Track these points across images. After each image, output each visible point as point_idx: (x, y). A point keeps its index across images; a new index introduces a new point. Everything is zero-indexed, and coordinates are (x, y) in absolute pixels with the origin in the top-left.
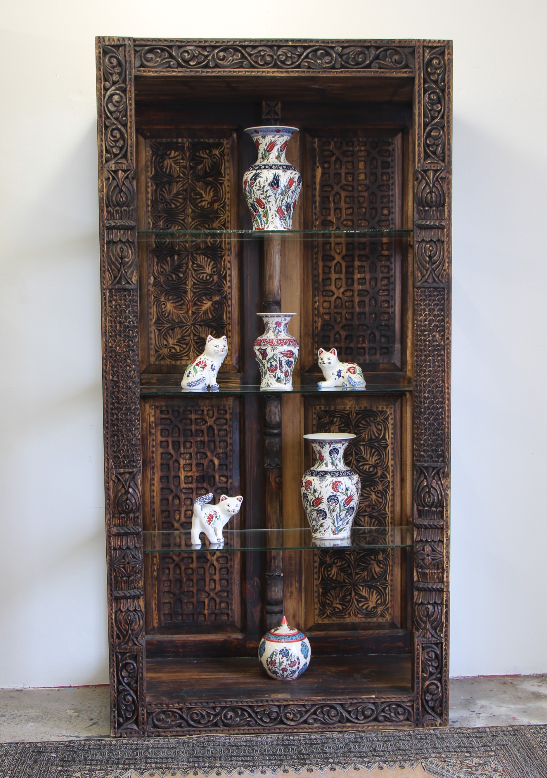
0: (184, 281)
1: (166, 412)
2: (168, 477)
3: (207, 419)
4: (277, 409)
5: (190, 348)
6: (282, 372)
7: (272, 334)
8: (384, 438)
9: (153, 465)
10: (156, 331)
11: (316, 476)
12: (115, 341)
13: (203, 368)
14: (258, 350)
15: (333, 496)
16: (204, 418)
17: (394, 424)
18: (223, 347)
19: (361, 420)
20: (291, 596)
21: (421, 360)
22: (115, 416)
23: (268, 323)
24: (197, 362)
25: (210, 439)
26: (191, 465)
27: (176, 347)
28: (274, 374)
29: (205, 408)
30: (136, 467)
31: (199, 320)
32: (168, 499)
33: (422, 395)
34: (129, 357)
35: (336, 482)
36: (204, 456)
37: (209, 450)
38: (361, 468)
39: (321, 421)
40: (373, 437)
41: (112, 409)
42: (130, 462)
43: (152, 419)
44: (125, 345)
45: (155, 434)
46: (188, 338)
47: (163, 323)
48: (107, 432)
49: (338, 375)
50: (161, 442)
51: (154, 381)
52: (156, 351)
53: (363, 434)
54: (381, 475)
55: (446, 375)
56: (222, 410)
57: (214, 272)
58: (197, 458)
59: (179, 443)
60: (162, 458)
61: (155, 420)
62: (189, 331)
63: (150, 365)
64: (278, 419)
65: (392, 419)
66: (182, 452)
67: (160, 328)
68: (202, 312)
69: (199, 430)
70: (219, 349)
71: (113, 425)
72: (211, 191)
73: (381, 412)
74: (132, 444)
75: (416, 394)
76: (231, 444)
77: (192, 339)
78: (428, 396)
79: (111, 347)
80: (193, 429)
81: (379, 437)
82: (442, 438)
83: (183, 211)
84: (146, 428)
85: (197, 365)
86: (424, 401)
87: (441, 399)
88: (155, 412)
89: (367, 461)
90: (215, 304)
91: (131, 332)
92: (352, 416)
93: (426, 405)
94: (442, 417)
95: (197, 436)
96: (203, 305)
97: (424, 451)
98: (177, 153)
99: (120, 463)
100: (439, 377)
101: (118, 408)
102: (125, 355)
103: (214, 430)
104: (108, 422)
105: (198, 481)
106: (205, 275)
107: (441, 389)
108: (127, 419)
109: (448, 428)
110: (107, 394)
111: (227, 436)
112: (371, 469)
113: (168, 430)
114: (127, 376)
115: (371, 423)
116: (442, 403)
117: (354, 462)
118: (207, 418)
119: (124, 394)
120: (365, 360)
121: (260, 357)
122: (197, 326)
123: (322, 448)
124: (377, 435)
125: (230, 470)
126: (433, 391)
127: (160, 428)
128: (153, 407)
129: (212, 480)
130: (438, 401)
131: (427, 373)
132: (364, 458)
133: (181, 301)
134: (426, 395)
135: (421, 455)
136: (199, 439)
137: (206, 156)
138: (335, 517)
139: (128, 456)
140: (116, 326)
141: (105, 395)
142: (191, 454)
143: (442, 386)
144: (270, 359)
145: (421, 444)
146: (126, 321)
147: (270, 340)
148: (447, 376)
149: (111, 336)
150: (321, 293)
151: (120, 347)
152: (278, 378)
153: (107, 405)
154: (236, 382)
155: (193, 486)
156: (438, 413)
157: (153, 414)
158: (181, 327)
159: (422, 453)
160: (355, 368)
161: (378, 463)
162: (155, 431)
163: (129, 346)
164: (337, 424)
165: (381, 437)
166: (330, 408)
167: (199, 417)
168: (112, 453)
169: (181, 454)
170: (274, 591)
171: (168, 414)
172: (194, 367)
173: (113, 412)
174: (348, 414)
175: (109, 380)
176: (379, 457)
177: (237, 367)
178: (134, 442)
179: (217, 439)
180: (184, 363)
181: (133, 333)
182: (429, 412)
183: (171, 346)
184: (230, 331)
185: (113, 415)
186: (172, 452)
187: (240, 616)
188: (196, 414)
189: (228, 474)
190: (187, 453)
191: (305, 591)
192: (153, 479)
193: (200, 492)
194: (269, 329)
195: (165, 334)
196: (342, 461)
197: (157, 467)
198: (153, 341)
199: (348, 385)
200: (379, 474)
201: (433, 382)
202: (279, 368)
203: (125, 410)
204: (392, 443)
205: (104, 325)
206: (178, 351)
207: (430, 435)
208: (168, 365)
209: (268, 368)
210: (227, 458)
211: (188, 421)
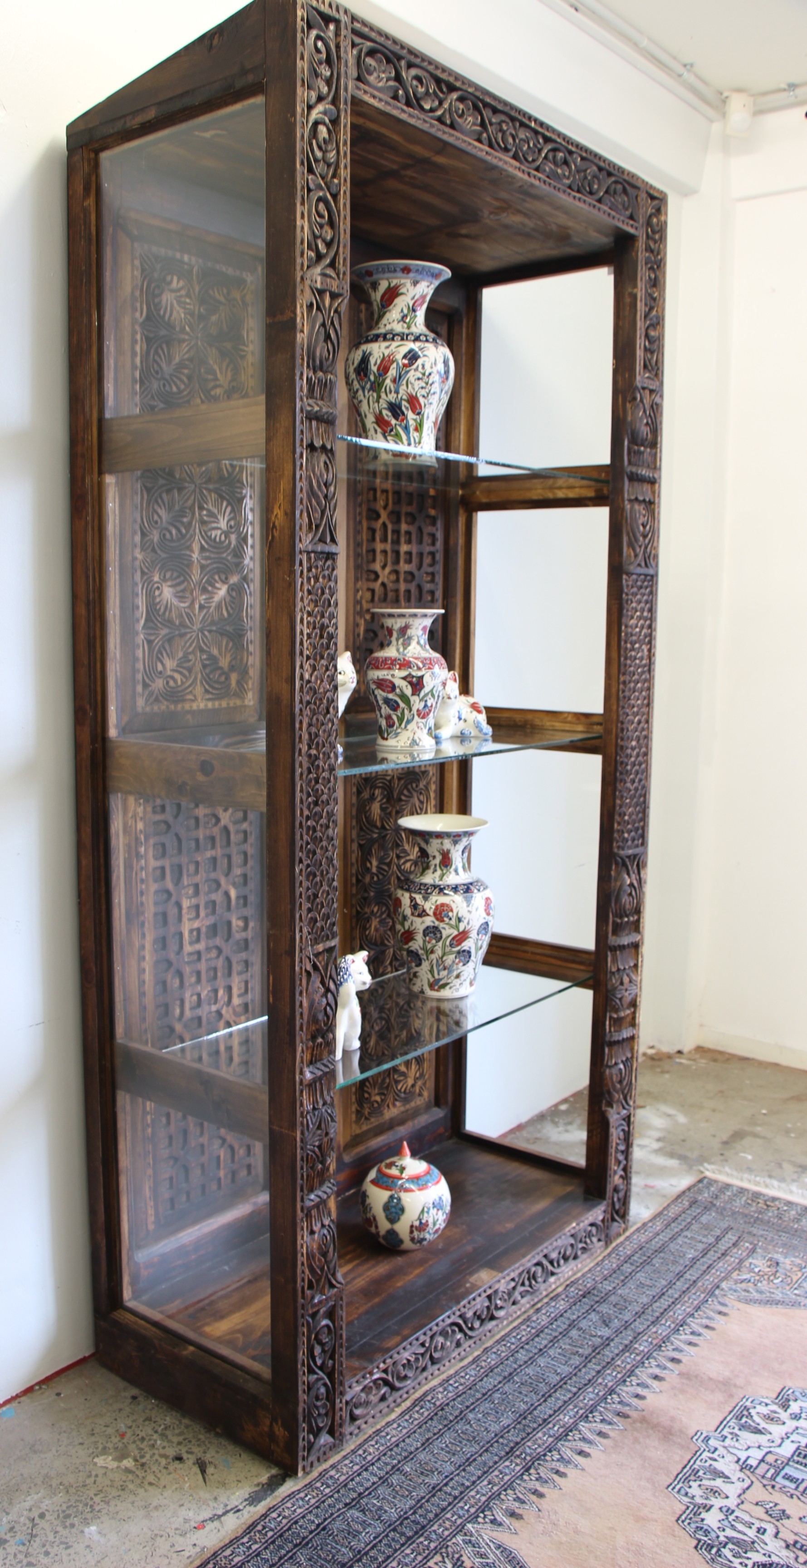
0: (189, 543)
1: (160, 809)
2: (164, 938)
3: (221, 813)
5: (196, 679)
9: (143, 918)
10: (146, 643)
12: (314, 667)
14: (405, 678)
16: (216, 812)
23: (409, 627)
25: (223, 852)
26: (198, 906)
31: (210, 621)
32: (165, 982)
34: (332, 701)
36: (216, 886)
37: (223, 872)
43: (140, 826)
44: (328, 676)
45: (145, 856)
47: (156, 628)
49: (458, 717)
50: (155, 870)
52: (146, 685)
57: (231, 527)
58: (205, 892)
59: (180, 866)
60: (155, 902)
61: (145, 827)
62: (196, 644)
63: (139, 714)
66: (185, 883)
67: (152, 638)
68: (214, 605)
72: (229, 370)
79: (309, 681)
80: (201, 837)
83: (188, 402)
88: (145, 812)
90: (232, 589)
93: (632, 759)
95: (205, 849)
96: (215, 591)
97: (628, 831)
98: (181, 284)
102: (328, 699)
105: (207, 936)
106: (219, 532)
113: (164, 845)
121: (405, 690)
122: (206, 633)
126: (639, 736)
127: (152, 841)
129: (227, 928)
130: (643, 752)
133: (183, 582)
134: (634, 744)
136: (208, 854)
137: (222, 299)
138: (479, 957)
142: (197, 885)
144: (427, 694)
146: (330, 623)
149: (308, 657)
150: (365, 576)
155: (202, 946)
156: (642, 770)
157: (141, 815)
158: (183, 635)
169: (184, 888)
179: (234, 850)
180: (188, 706)
182: (635, 771)
183: (169, 673)
184: (251, 642)
186: (170, 886)
190: (191, 885)
192: (143, 947)
194: (410, 638)
195: (159, 650)
197: (149, 922)
198: (141, 666)
199: (474, 734)
201: (640, 722)
206: (179, 683)
208: (163, 712)
209: (418, 710)
211: (194, 822)
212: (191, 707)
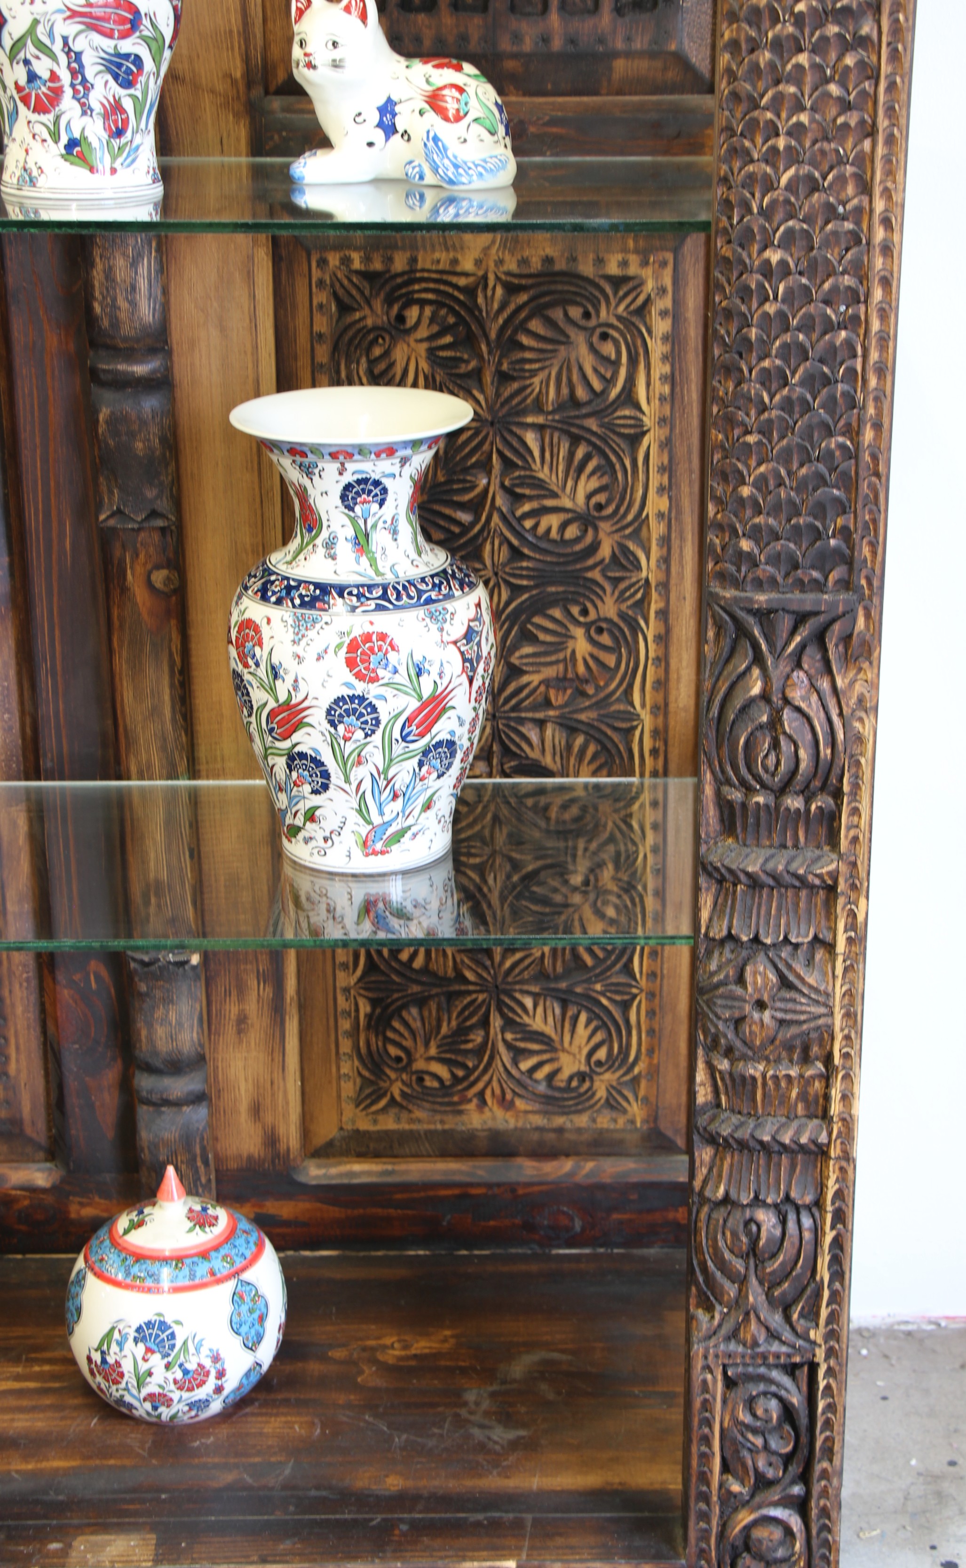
6: (86, 110)
8: (628, 397)
11: (279, 602)
15: (352, 698)
17: (674, 338)
19: (529, 318)
20: (239, 1032)
21: (755, 70)
28: (48, 118)
33: (753, 256)
35: (367, 638)
38: (528, 524)
39: (349, 319)
40: (581, 393)
49: (380, 125)
53: (536, 380)
54: (614, 555)
55: (880, 150)
64: (147, 312)
65: (664, 314)
73: (617, 282)
75: (726, 251)
78: (783, 263)
81: (604, 392)
82: (845, 475)
86: (761, 286)
87: (847, 280)
89: (554, 495)
92: (489, 300)
93: (770, 308)
94: (852, 371)
97: (755, 534)
100: (841, 161)
107: (848, 226)
109: (878, 426)
112: (572, 532)
115: (572, 332)
116: (855, 297)
117: (499, 502)
120: (546, 39)
123: (309, 474)
124: (597, 385)
126: (808, 236)
130: (835, 289)
131: (781, 143)
132: (540, 484)
134: (774, 256)
135: (740, 553)
138: (367, 785)
143: (858, 210)
144: (18, 44)
145: (741, 501)
148: (887, 160)
152: (72, 144)
156: (832, 349)
159: (746, 545)
160: (461, 90)
161: (600, 507)
164: (423, 332)
165: (614, 393)
166: (390, 260)
170: (165, 1021)
174: (470, 291)
176: (605, 480)
182: (785, 346)
187: (42, 1099)
191: (302, 1008)
196: (407, 530)
199: (430, 178)
200: (605, 551)
201: (814, 187)
202: (68, 92)
204: (662, 421)
207: (786, 457)
209: (19, 88)
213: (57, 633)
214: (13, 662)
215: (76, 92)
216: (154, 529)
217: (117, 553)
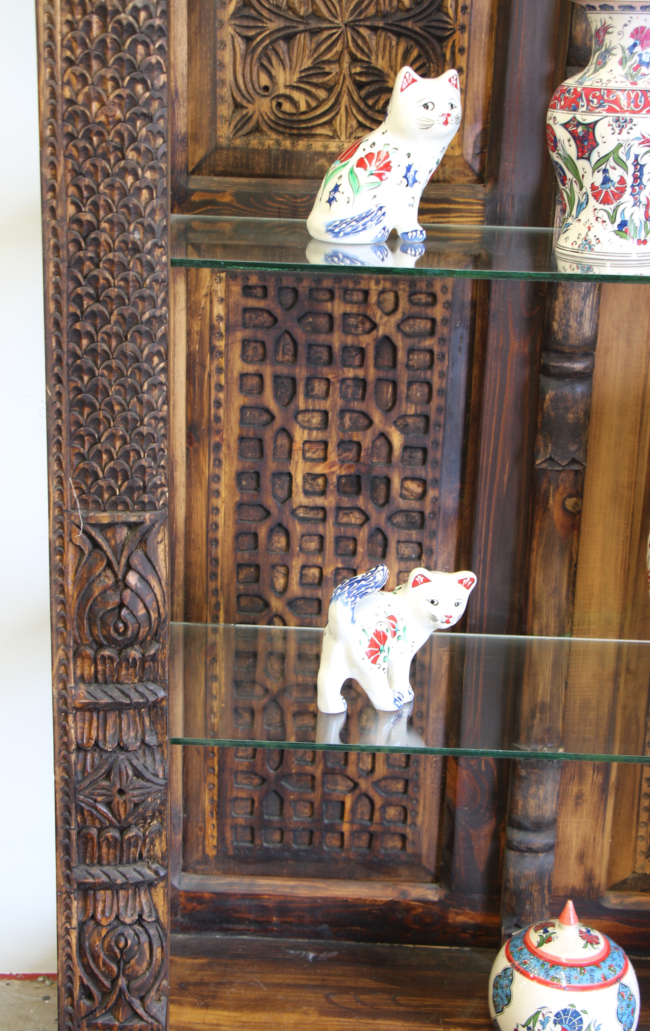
1: (259, 292)
2: (258, 474)
3: (378, 316)
4: (589, 302)
5: (337, 102)
6: (637, 203)
7: (619, 71)
9: (217, 439)
10: (238, 40)
12: (83, 78)
13: (380, 176)
14: (565, 126)
16: (369, 313)
18: (448, 110)
20: (577, 804)
22: (85, 342)
23: (605, 29)
24: (360, 154)
25: (382, 374)
26: (326, 444)
27: (297, 95)
28: (609, 207)
29: (373, 286)
30: (152, 505)
31: (372, 10)
32: (256, 535)
34: (133, 139)
36: (363, 421)
37: (379, 404)
41: (75, 318)
42: (131, 490)
43: (219, 309)
44: (119, 96)
45: (225, 354)
46: (334, 68)
47: (259, 18)
48: (59, 394)
50: (243, 376)
51: (227, 199)
52: (238, 106)
56: (421, 293)
58: (342, 426)
59: (294, 380)
60: (242, 421)
61: (227, 314)
62: (338, 48)
63: (218, 148)
64: (587, 330)
66: (302, 406)
67: (251, 33)
69: (352, 347)
70: (435, 115)
71: (79, 371)
74: (140, 434)
76: (442, 392)
77: (346, 71)
79: (71, 102)
80: (336, 345)
84: (201, 334)
85: (361, 163)
88: (228, 290)
91: (141, 49)
95: (345, 364)
99: (100, 492)
101: (94, 315)
102: (120, 134)
103: (394, 349)
104: (59, 360)
105: (341, 490)
108: (124, 354)
110: (57, 266)
111: (431, 366)
113: (263, 344)
114: (126, 206)
118: (379, 314)
119: (116, 269)
121: (572, 150)
122: (363, 31)
125: (436, 463)
127: (239, 335)
128: (223, 275)
129: (383, 487)
136: (350, 373)
139: (125, 472)
140: (89, 24)
141: (52, 269)
142: (326, 413)
144: (603, 159)
146: (124, 6)
147: (609, 91)
149: (70, 62)
151: (103, 104)
152: (623, 224)
153: (57, 302)
154: (472, 211)
155: (329, 501)
157: (221, 294)
158: (314, 33)
162: (227, 345)
163: (133, 100)
167: (355, 310)
168: (75, 461)
169: (298, 412)
170: (535, 796)
171: (265, 296)
172: (352, 172)
173: (78, 326)
175: (63, 219)
177: (477, 167)
178: (145, 430)
179: (403, 376)
180: (317, 145)
181: (148, 54)
183: (282, 91)
184: (462, 50)
185: (77, 335)
186: (272, 405)
187: (435, 841)
188: (346, 301)
189: (428, 473)
190: (314, 411)
191: (617, 789)
192: (216, 478)
193: (345, 520)
194: (608, 51)
195: (265, 53)
197: (229, 447)
198: (228, 75)
202: (629, 190)
203: (117, 322)
205: (44, 18)
206: (303, 107)
208: (269, 150)
210: (426, 430)
211: (323, 321)
212: (326, 147)
213: (490, 535)
214: (453, 553)
215: (633, 190)
216: (571, 470)
217: (544, 486)
